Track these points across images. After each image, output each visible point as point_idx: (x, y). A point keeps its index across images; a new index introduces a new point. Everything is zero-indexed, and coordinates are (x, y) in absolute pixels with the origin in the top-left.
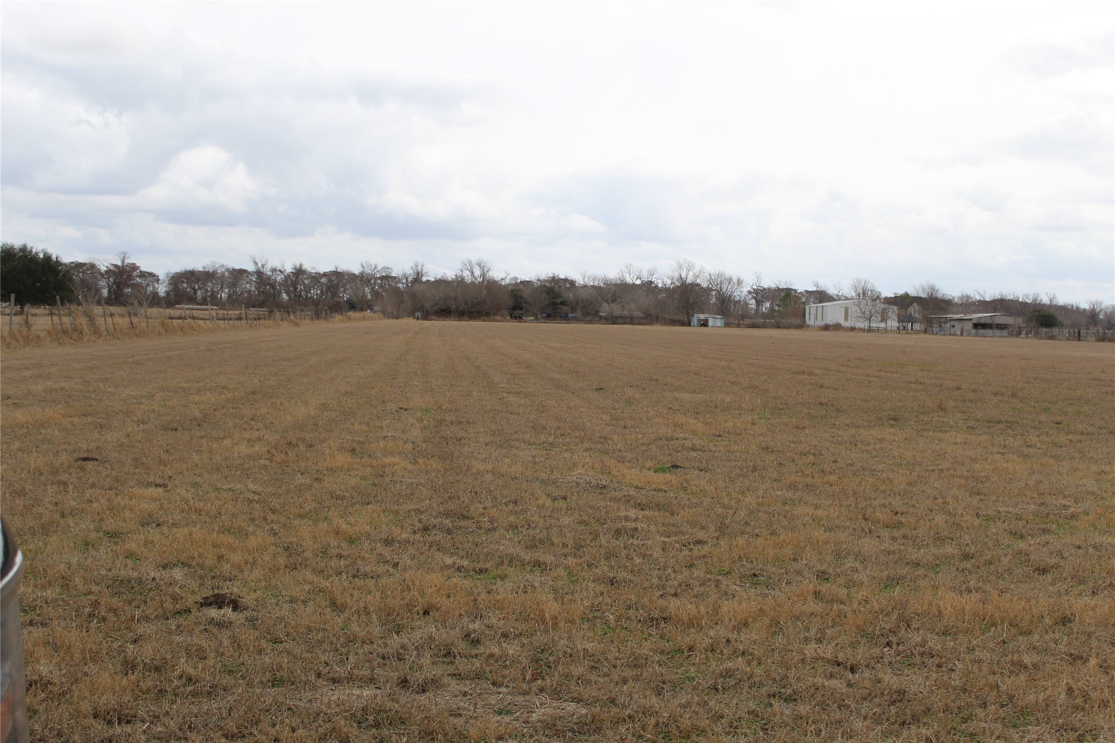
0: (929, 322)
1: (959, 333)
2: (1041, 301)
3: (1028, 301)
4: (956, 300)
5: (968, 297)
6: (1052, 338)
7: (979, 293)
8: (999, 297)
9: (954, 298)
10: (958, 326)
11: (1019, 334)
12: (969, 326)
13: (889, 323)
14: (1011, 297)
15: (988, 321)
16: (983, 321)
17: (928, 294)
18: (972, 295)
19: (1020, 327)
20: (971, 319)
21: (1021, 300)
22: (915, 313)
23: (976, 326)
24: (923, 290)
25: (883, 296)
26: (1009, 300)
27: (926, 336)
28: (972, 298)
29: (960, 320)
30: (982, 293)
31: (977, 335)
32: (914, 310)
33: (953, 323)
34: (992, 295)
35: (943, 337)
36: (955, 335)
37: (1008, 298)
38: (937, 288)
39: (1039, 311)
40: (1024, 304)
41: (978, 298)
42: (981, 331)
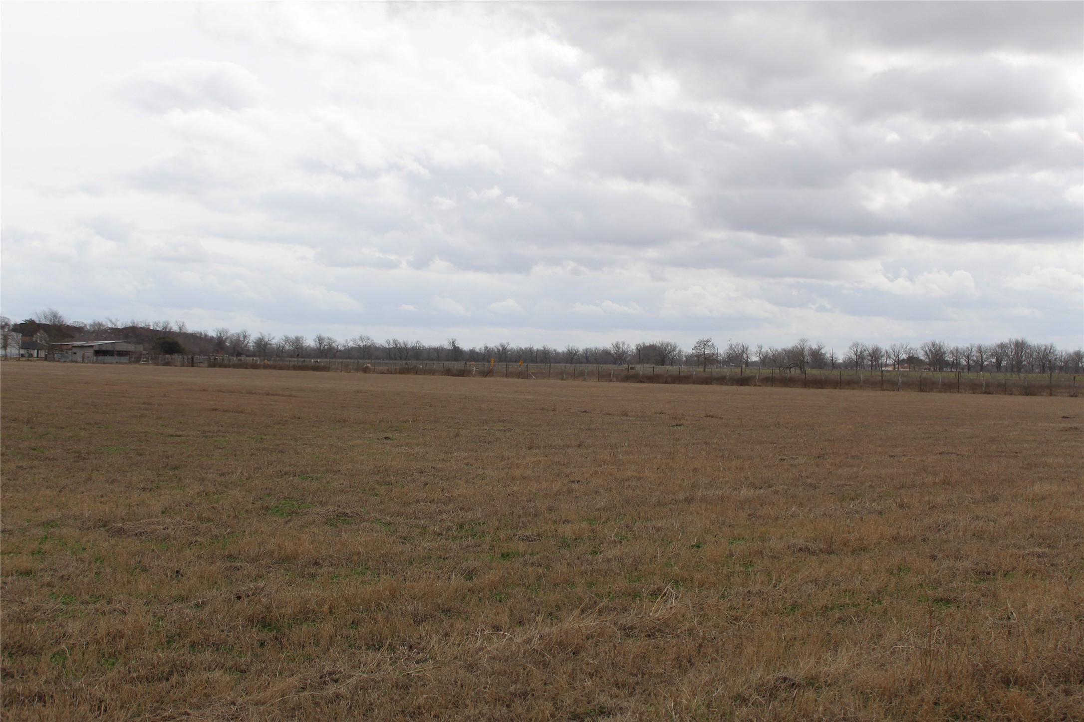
0: (51, 349)
1: (80, 359)
2: (171, 328)
3: (158, 329)
4: (88, 327)
5: (100, 324)
6: (167, 364)
7: (111, 321)
8: (131, 325)
9: (85, 325)
10: (80, 353)
11: (137, 361)
12: (90, 353)
13: (8, 350)
14: (142, 325)
15: (110, 348)
16: (104, 348)
17: (51, 321)
18: (104, 323)
19: (141, 354)
20: (92, 346)
21: (152, 328)
22: (41, 341)
23: (99, 352)
24: (45, 317)
25: (12, 322)
26: (141, 328)
27: (46, 363)
28: (104, 326)
29: (82, 347)
30: (114, 321)
31: (97, 362)
32: (39, 337)
33: (74, 350)
34: (124, 323)
35: (65, 364)
36: (76, 362)
37: (140, 326)
38: (59, 315)
39: (164, 338)
40: (155, 332)
41: (110, 325)
42: (100, 358)
